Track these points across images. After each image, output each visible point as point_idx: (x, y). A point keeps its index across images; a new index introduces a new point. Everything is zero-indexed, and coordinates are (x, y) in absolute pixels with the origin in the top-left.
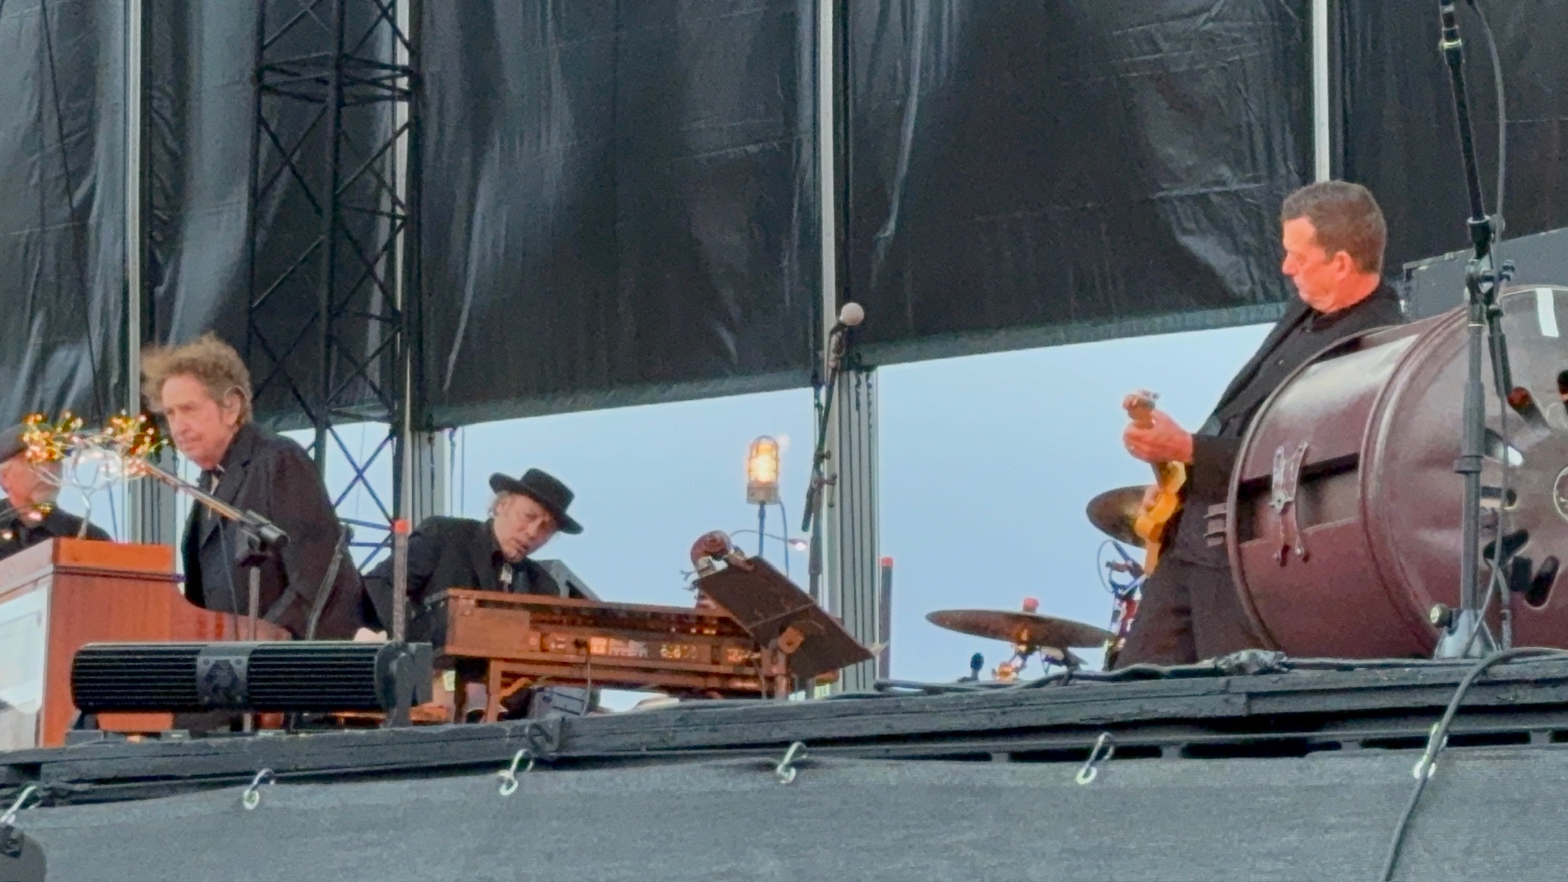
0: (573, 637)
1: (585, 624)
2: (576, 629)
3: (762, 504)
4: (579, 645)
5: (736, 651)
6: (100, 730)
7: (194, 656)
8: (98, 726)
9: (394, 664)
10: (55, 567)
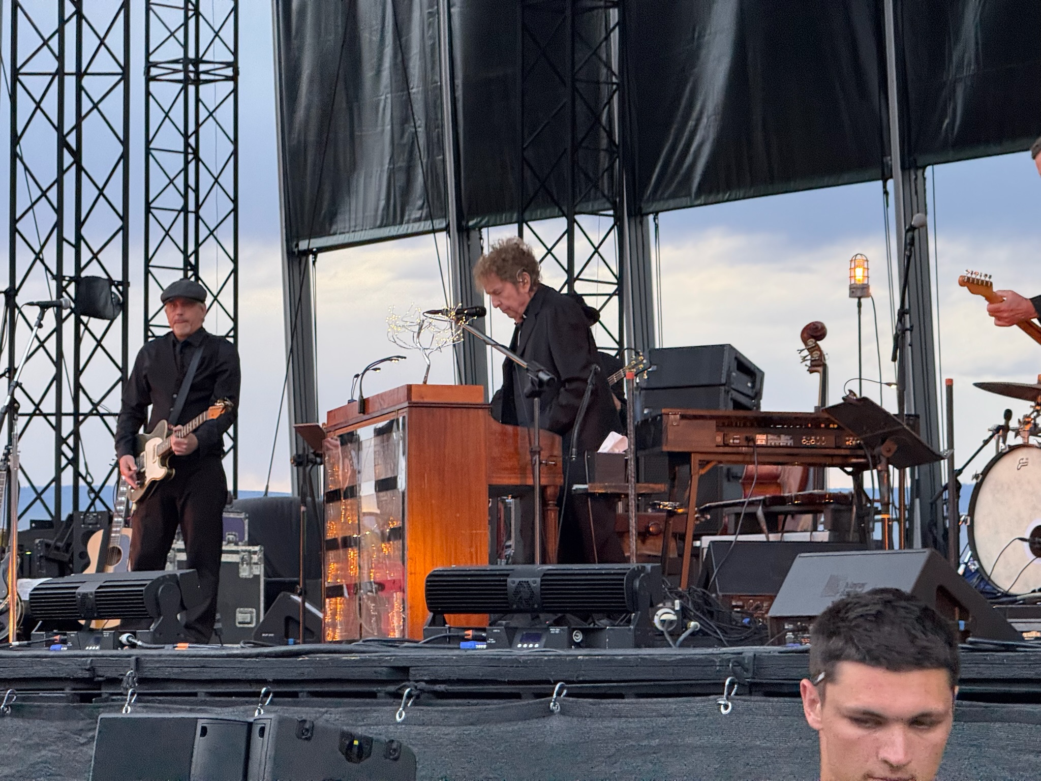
0: (745, 435)
1: (752, 425)
3: (859, 298)
5: (851, 438)
6: (447, 626)
7: (505, 578)
8: (445, 623)
9: (637, 583)
10: (409, 403)
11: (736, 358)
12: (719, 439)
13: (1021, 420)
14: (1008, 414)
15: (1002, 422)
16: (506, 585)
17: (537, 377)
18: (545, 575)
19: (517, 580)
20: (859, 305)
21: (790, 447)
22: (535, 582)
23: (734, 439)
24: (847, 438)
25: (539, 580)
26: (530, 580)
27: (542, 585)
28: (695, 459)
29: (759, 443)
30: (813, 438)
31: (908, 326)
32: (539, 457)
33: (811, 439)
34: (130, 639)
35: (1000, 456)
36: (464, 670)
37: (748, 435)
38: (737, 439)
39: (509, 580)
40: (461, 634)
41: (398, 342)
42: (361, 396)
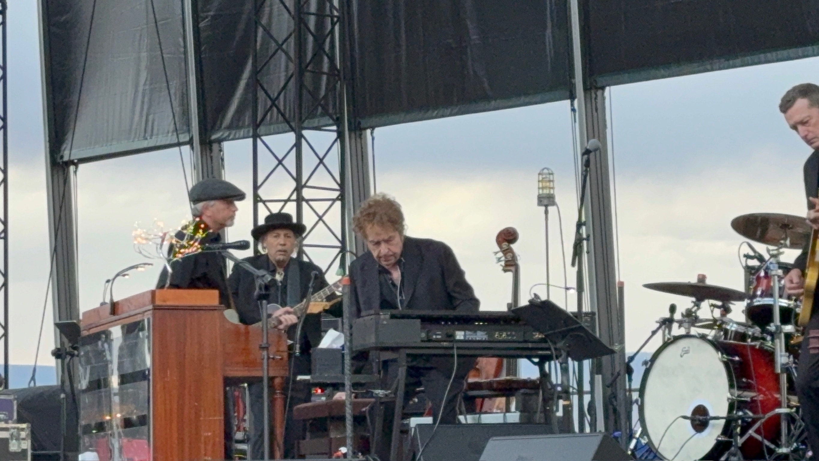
0: (445, 331)
1: (453, 323)
2: (447, 326)
3: (546, 206)
4: (449, 335)
10: (154, 306)
12: (423, 335)
13: (684, 313)
14: (673, 309)
17: (264, 281)
20: (546, 212)
21: (485, 341)
23: (436, 335)
24: (534, 333)
28: (403, 353)
29: (458, 338)
30: (505, 333)
31: (584, 236)
32: (267, 353)
33: (503, 334)
35: (666, 345)
37: (449, 331)
38: (439, 335)
41: (144, 253)
42: (112, 300)
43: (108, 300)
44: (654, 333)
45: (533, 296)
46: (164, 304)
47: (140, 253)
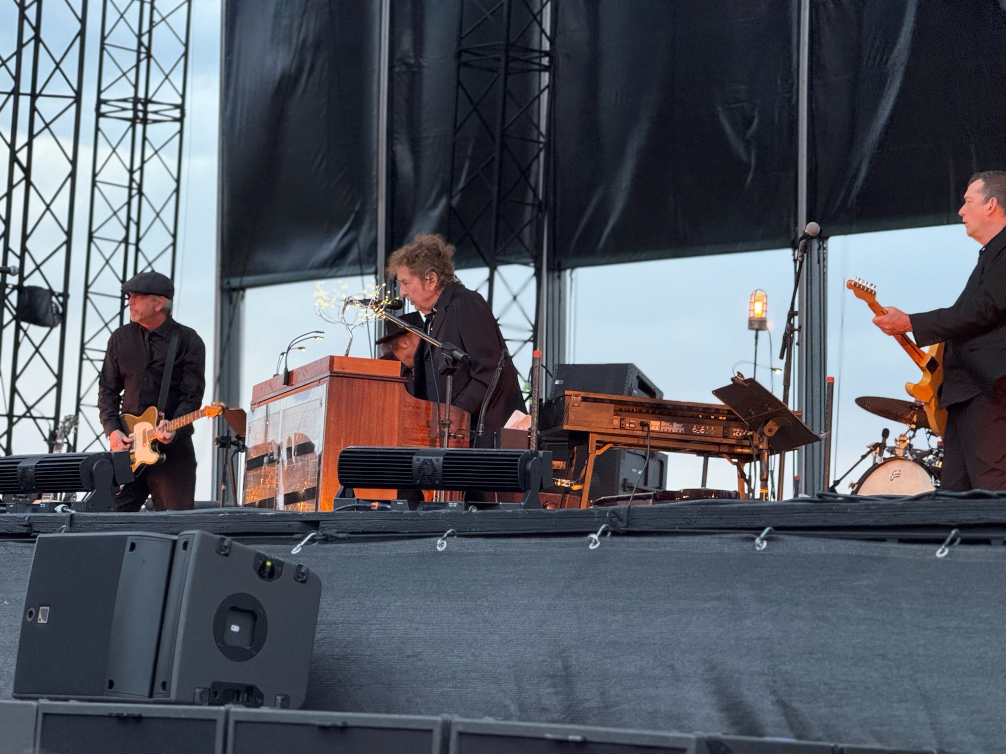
0: (640, 420)
1: (650, 412)
2: (641, 415)
3: (757, 330)
4: (643, 425)
5: (738, 430)
6: (355, 498)
7: (411, 456)
8: (354, 496)
9: (529, 465)
10: (331, 373)
11: (638, 377)
12: (616, 422)
13: (898, 439)
14: (886, 433)
15: (880, 440)
16: (411, 462)
17: (452, 355)
18: (447, 454)
19: (422, 458)
20: (756, 337)
21: (681, 434)
22: (438, 460)
23: (630, 423)
24: (734, 430)
25: (441, 458)
26: (434, 458)
27: (444, 463)
28: (593, 439)
29: (652, 428)
30: (703, 427)
31: (796, 327)
32: (448, 430)
33: (701, 428)
34: (65, 509)
35: (875, 467)
36: (369, 523)
37: (642, 420)
38: (632, 423)
39: (415, 457)
40: (368, 505)
41: (324, 315)
42: (286, 369)
43: (282, 372)
44: (864, 457)
45: (736, 375)
46: (343, 371)
47: (321, 316)
